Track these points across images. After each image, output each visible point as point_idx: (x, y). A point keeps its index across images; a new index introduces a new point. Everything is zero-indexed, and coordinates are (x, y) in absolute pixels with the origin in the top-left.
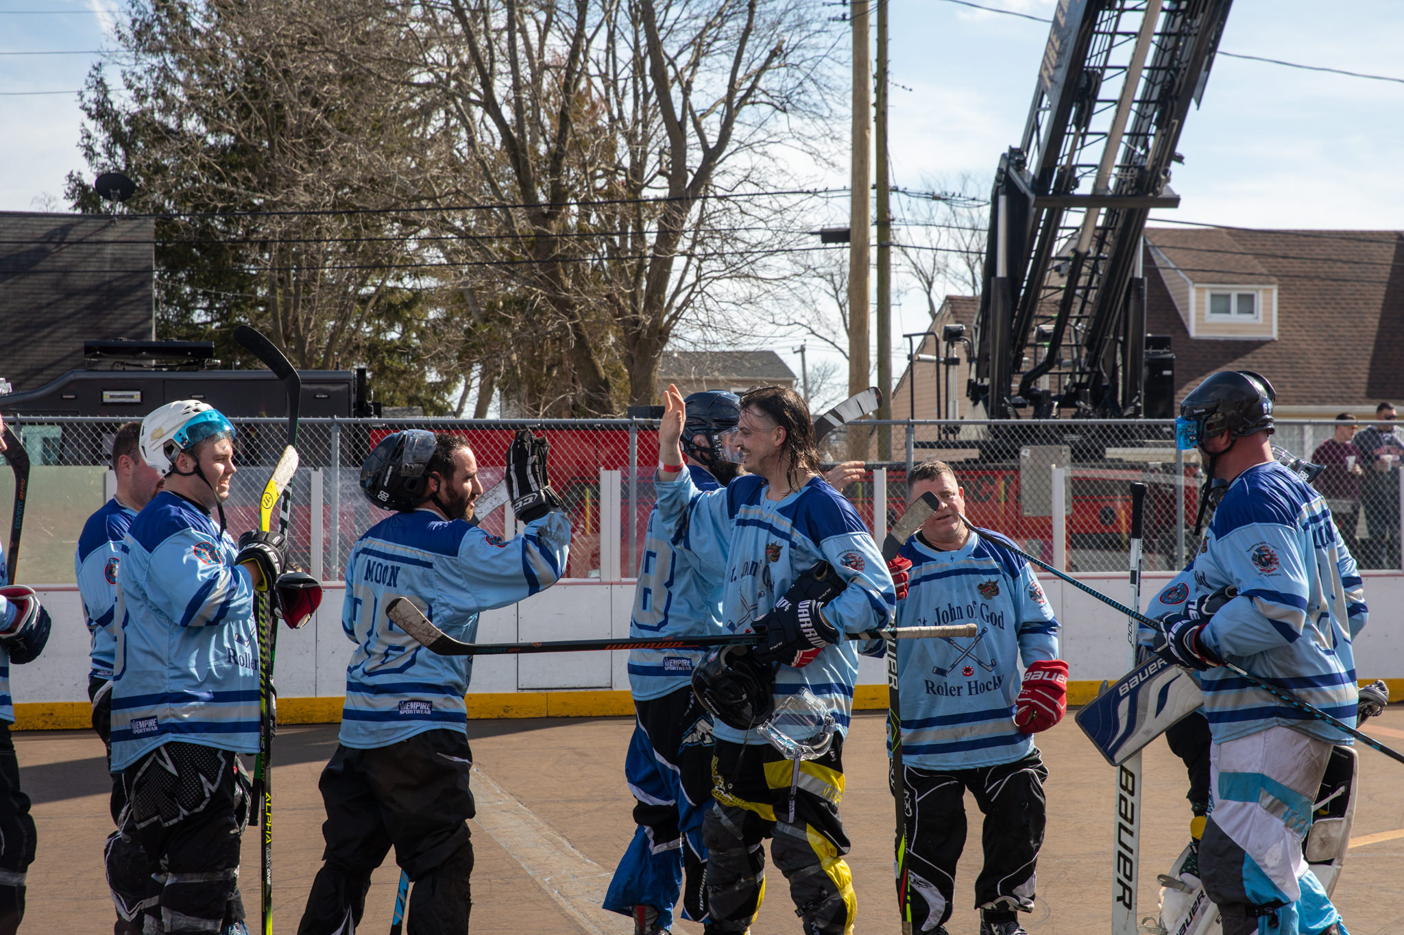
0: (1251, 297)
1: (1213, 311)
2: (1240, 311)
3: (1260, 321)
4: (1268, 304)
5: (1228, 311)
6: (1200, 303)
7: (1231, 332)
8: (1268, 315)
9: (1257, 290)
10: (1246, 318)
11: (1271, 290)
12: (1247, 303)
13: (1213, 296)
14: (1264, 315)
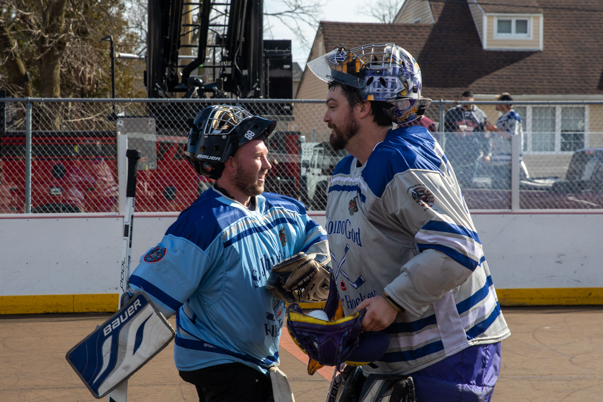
0: (525, 22)
1: (499, 31)
2: (518, 31)
3: (531, 38)
4: (537, 27)
5: (509, 31)
6: (490, 26)
7: (511, 45)
8: (536, 34)
9: (529, 17)
10: (522, 36)
11: (539, 17)
12: (522, 26)
13: (499, 22)
14: (534, 34)
